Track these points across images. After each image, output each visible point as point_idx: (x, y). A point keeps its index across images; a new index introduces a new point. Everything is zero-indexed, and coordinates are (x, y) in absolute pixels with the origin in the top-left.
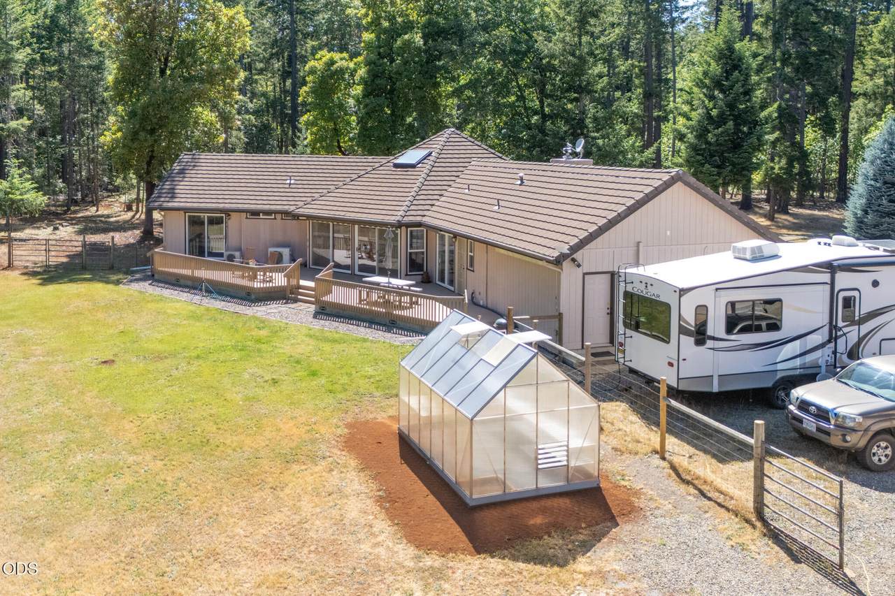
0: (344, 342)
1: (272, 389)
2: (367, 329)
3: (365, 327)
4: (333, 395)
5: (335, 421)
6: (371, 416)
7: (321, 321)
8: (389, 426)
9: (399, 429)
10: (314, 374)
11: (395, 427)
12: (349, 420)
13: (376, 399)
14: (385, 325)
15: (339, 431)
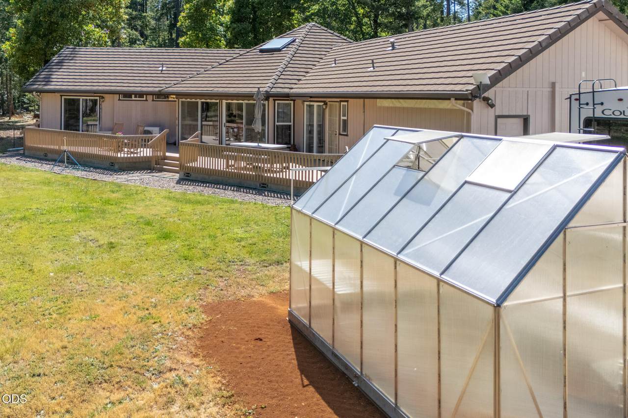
0: (208, 204)
1: (105, 256)
2: (235, 193)
3: (233, 190)
4: (188, 262)
5: (188, 300)
6: (243, 293)
7: (184, 186)
8: (272, 308)
9: (290, 314)
10: (166, 236)
11: (283, 310)
12: (210, 300)
13: (250, 268)
14: (255, 189)
15: (192, 319)
